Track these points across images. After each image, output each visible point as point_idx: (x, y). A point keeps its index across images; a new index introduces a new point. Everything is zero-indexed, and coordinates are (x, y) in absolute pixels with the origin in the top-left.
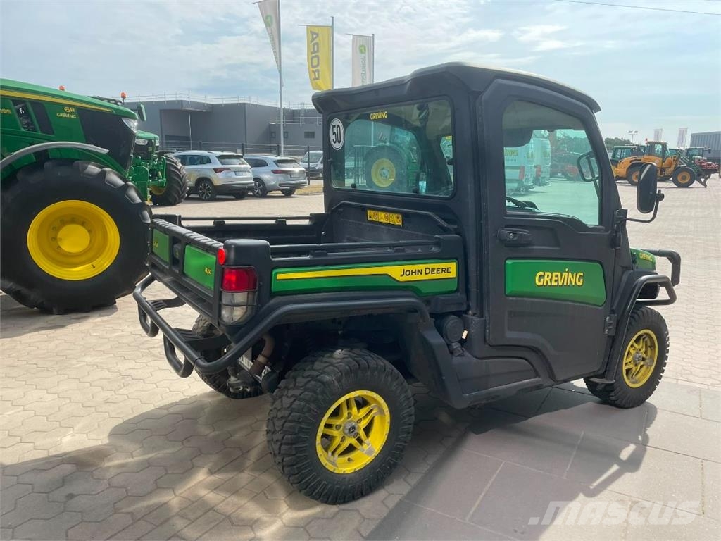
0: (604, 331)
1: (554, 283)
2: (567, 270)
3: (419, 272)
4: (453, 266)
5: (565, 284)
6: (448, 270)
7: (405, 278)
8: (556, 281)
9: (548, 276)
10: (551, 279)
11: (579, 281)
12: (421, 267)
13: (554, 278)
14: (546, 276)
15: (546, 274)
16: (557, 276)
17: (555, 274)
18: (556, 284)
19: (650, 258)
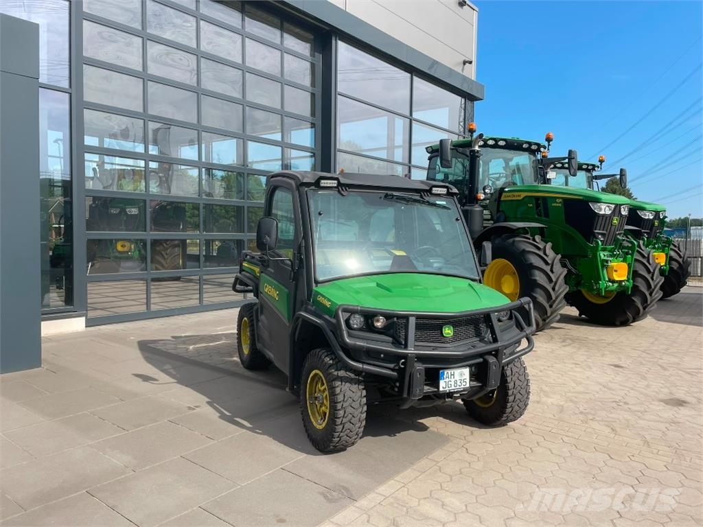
2: (273, 287)
5: (272, 296)
7: (258, 274)
8: (270, 292)
10: (268, 290)
11: (277, 297)
14: (267, 287)
16: (270, 289)
17: (270, 287)
18: (270, 294)
19: (328, 304)
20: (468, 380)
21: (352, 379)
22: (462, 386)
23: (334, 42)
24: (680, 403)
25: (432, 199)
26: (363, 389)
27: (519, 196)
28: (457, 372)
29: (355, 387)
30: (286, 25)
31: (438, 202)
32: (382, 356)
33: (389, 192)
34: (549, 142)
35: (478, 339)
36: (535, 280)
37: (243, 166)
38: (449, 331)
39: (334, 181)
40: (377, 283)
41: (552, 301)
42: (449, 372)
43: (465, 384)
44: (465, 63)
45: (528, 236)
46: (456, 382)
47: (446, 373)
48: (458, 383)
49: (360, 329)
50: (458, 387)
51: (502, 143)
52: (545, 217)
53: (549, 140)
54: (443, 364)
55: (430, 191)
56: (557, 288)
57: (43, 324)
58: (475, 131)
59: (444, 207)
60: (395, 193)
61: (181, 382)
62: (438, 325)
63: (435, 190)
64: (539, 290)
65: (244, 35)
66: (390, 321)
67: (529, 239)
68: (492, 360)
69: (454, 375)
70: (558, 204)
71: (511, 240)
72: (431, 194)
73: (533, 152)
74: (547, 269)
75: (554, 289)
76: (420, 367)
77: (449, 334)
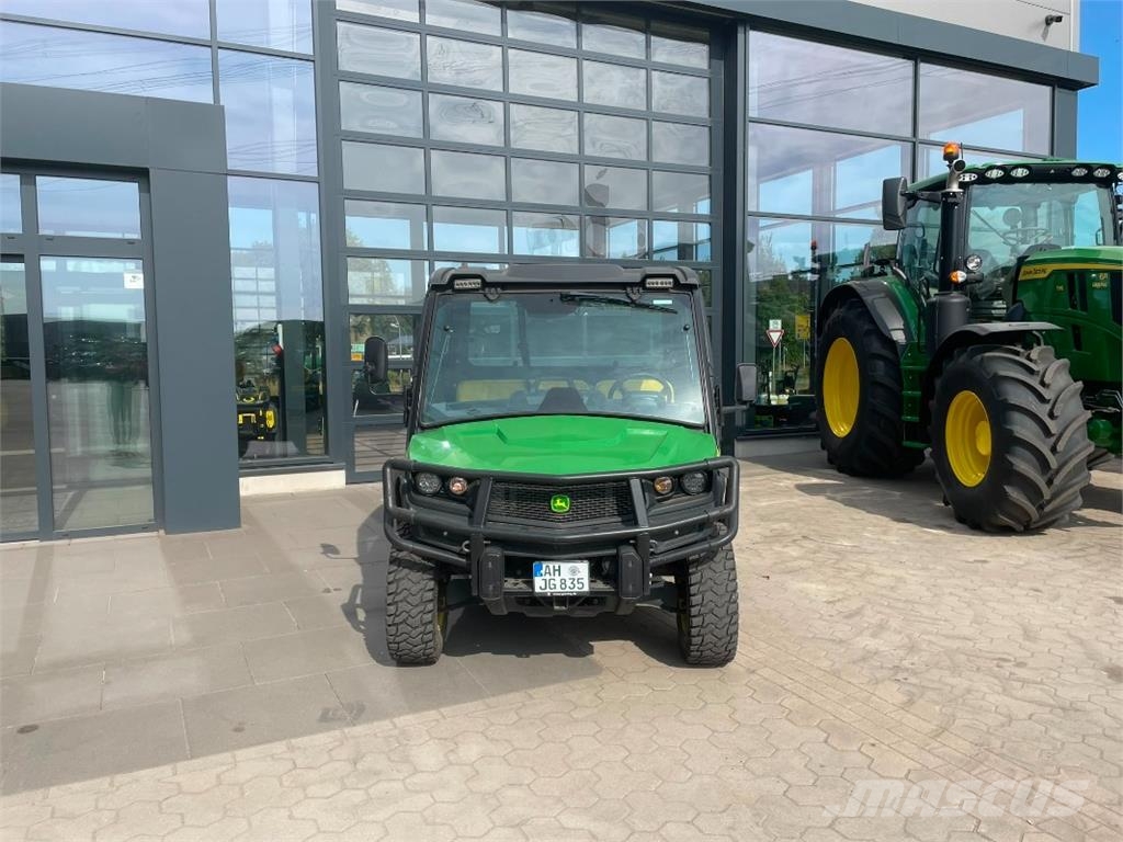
20: (586, 581)
21: (415, 563)
22: (576, 589)
23: (740, 36)
25: (646, 299)
26: (431, 579)
27: (1044, 271)
28: (566, 567)
29: (416, 576)
30: (655, 25)
31: (656, 302)
32: (446, 533)
33: (565, 291)
35: (620, 519)
36: (1011, 431)
38: (563, 504)
39: (476, 281)
41: (1052, 472)
42: (551, 566)
43: (581, 586)
44: (1049, 21)
45: (1019, 348)
46: (563, 582)
47: (544, 566)
48: (569, 583)
49: (435, 495)
50: (568, 590)
51: (1019, 173)
52: (1082, 310)
54: (541, 552)
55: (642, 284)
56: (1060, 447)
57: (241, 479)
59: (663, 309)
60: (574, 292)
62: (546, 493)
63: (650, 283)
64: (1019, 450)
65: (579, 56)
66: (473, 484)
67: (1017, 353)
68: (628, 552)
69: (559, 570)
70: (1101, 283)
71: (979, 357)
72: (644, 288)
73: (1105, 183)
74: (1042, 411)
75: (1054, 450)
76: (496, 553)
77: (561, 508)
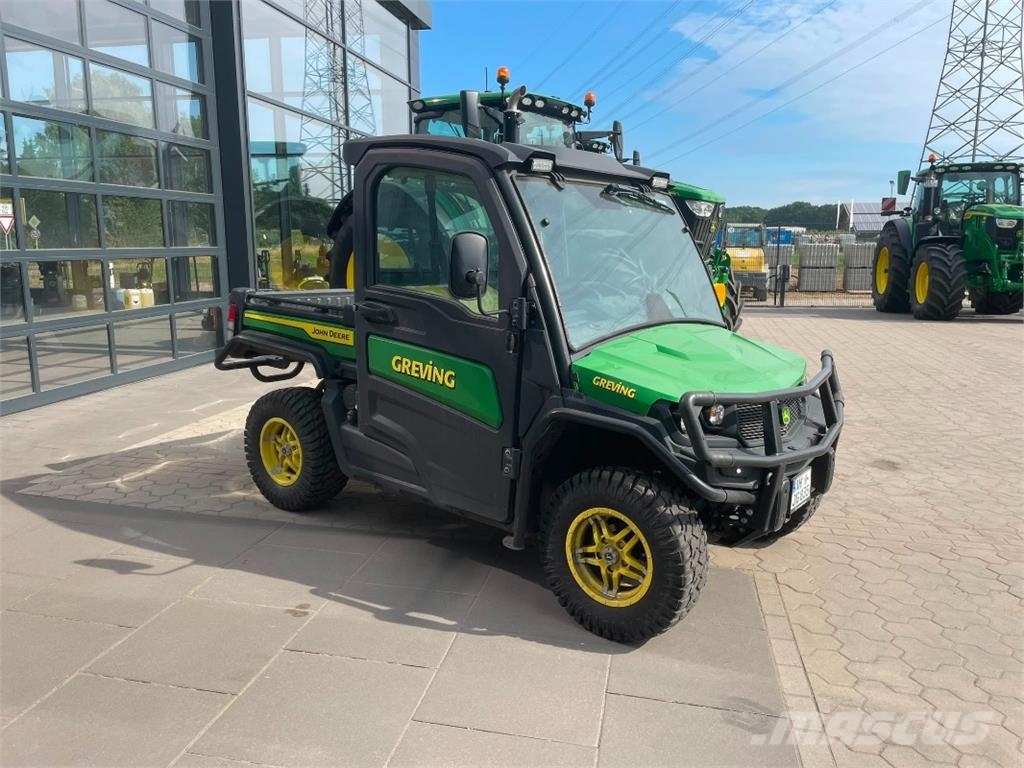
0: (502, 469)
1: (414, 374)
2: (431, 362)
3: (325, 333)
4: (350, 333)
5: (429, 379)
6: (346, 337)
7: (315, 336)
8: (416, 372)
9: (407, 363)
10: (410, 368)
11: (449, 381)
12: (326, 329)
13: (414, 368)
14: (404, 363)
15: (404, 360)
16: (417, 366)
17: (415, 363)
18: (417, 375)
19: (629, 392)
20: (809, 487)
21: (689, 516)
22: (806, 497)
24: (892, 466)
26: (703, 530)
28: (804, 477)
29: (697, 529)
32: (739, 471)
34: (589, 108)
37: (87, 112)
38: (787, 416)
39: (548, 162)
40: (657, 346)
42: (799, 479)
43: (807, 493)
47: (796, 481)
48: (803, 493)
50: (803, 499)
51: (540, 104)
53: (589, 103)
55: (650, 182)
58: (508, 81)
59: (668, 210)
61: (200, 560)
63: (656, 182)
69: (801, 482)
72: (651, 187)
73: (569, 120)
76: (786, 479)
77: (787, 419)
